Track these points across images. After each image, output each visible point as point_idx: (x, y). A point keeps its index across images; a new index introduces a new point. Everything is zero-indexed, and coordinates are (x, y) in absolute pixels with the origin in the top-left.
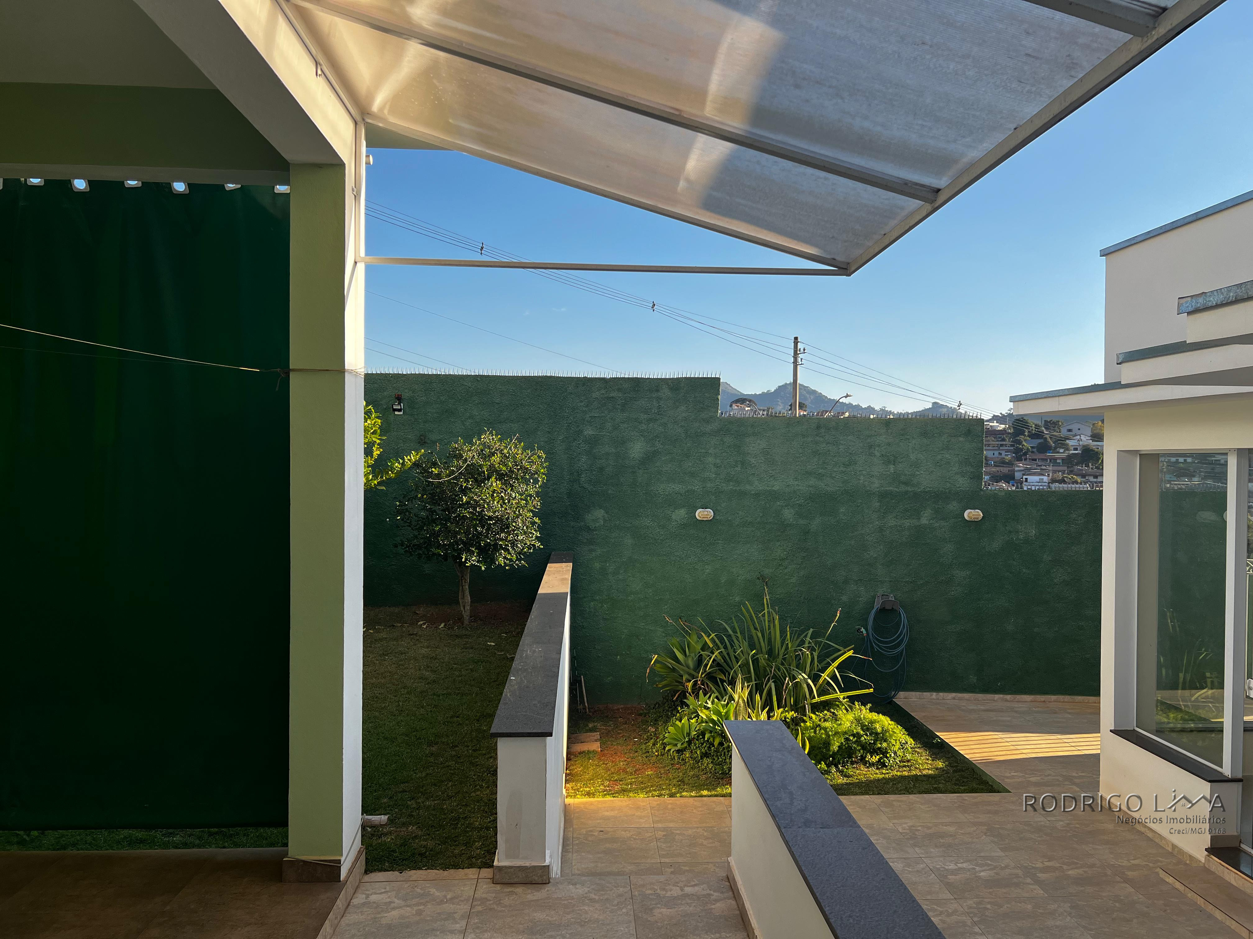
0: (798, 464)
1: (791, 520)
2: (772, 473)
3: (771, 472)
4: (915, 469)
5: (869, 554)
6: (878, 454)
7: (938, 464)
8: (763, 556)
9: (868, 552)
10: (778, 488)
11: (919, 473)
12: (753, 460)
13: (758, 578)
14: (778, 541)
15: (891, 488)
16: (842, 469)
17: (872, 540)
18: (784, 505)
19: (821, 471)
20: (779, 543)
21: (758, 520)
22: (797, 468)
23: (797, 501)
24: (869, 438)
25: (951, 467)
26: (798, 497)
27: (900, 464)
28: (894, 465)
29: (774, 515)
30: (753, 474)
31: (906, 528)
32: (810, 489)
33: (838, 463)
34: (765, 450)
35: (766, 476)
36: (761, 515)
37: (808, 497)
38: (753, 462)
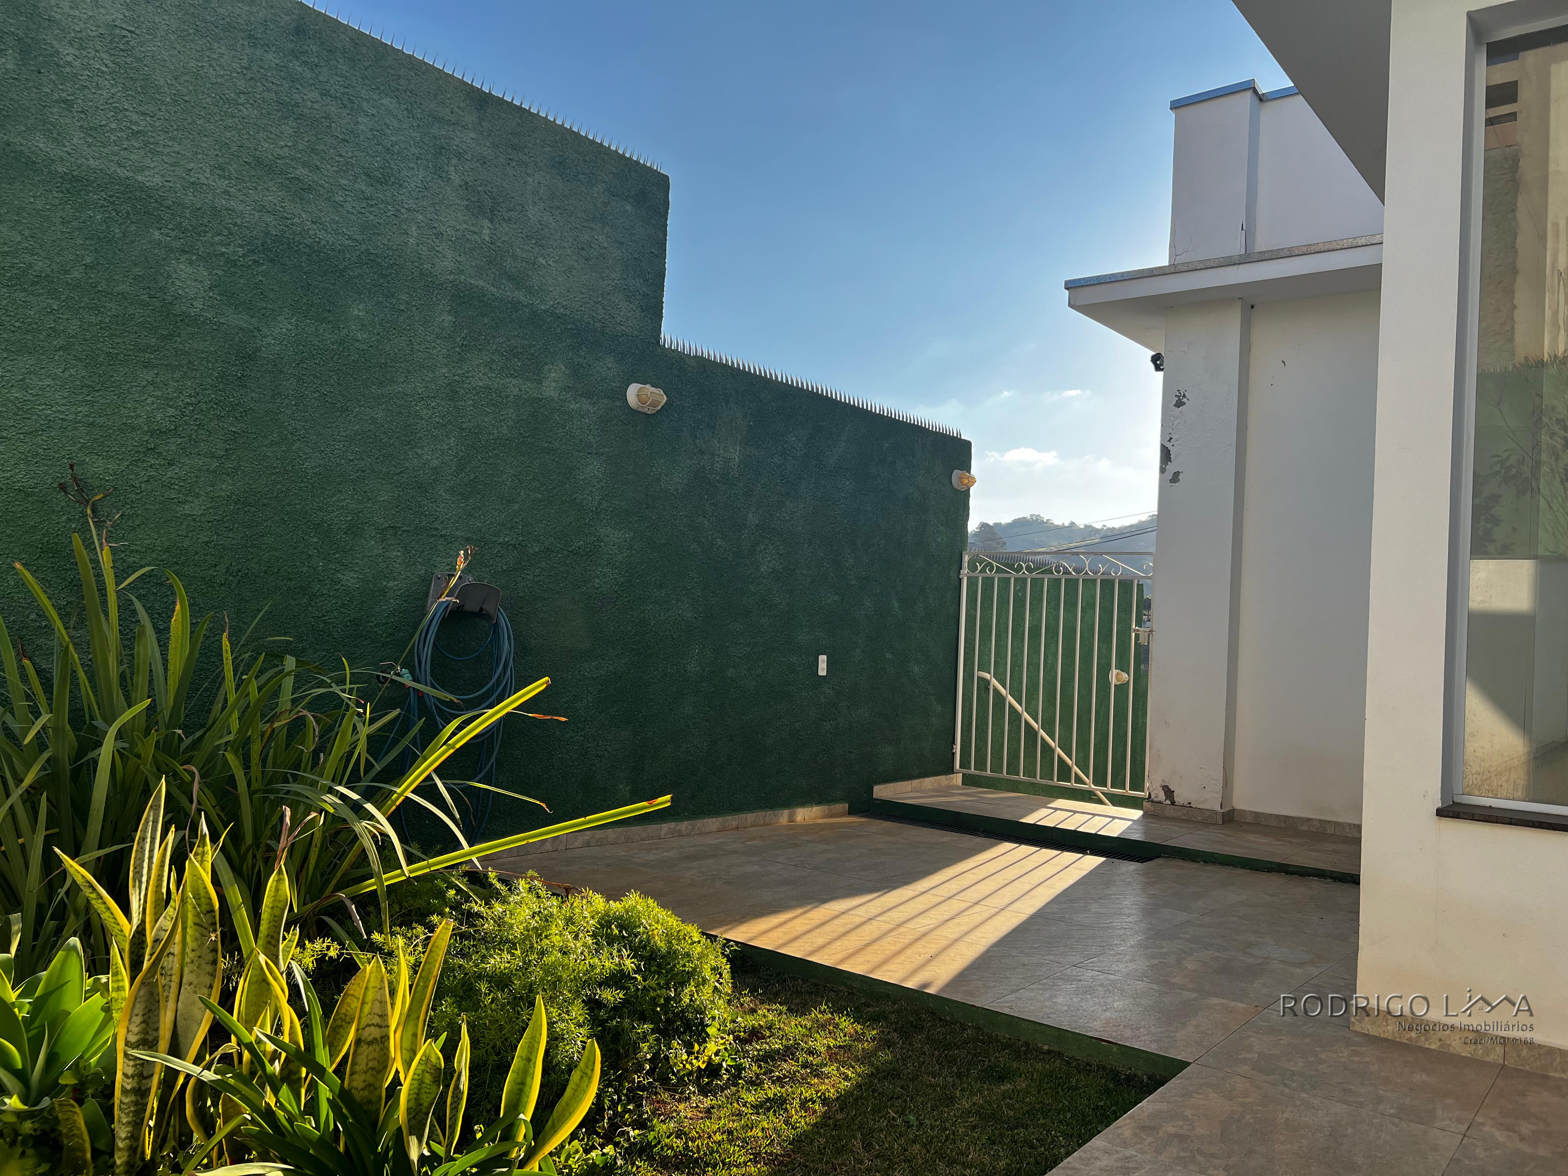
0: (230, 122)
1: (198, 304)
2: (136, 124)
3: (135, 117)
4: (537, 249)
5: (420, 456)
6: (456, 179)
7: (583, 253)
8: (84, 409)
9: (419, 451)
10: (158, 179)
11: (544, 262)
12: (68, 53)
13: (63, 487)
14: (147, 365)
15: (481, 283)
16: (364, 188)
17: (430, 417)
18: (176, 244)
19: (301, 171)
20: (149, 376)
21: (76, 274)
22: (228, 135)
23: (221, 243)
24: (437, 125)
25: (607, 268)
26: (225, 232)
27: (504, 225)
28: (491, 221)
29: (137, 271)
30: (65, 101)
31: (511, 399)
32: (268, 218)
33: (352, 165)
34: (117, 31)
35: (113, 126)
36: (88, 260)
37: (259, 242)
38: (70, 58)
